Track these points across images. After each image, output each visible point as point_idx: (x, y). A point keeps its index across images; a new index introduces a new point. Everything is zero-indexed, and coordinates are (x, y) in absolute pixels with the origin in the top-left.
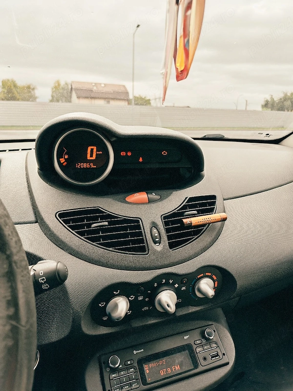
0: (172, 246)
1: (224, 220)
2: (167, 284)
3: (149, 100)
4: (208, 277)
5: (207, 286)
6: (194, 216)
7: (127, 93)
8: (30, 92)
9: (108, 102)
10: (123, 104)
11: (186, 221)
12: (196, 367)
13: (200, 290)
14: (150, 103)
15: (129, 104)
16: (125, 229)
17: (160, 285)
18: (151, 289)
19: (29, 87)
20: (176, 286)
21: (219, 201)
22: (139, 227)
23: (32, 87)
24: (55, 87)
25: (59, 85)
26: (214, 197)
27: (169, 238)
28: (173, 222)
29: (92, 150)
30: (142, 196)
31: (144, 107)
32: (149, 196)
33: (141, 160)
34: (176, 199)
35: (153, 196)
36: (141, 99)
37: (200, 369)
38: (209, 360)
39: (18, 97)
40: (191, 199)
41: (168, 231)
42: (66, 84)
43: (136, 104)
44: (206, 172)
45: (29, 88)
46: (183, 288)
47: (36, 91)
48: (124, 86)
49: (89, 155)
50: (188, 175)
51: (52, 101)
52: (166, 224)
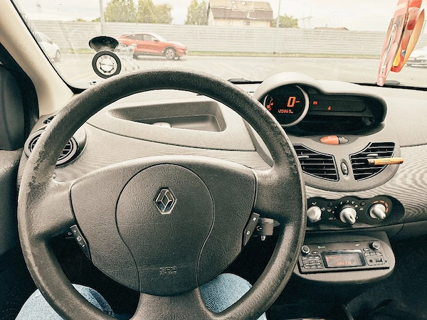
0: (356, 178)
1: (401, 163)
2: (350, 203)
3: (296, 20)
4: (382, 203)
5: (380, 210)
6: (375, 157)
7: (271, 12)
8: (166, 12)
9: (248, 23)
10: (266, 25)
11: (371, 161)
12: (364, 265)
13: (374, 213)
14: (297, 24)
15: (271, 25)
16: (321, 162)
17: (345, 204)
18: (338, 206)
19: (165, 7)
20: (356, 206)
21: (396, 148)
22: (332, 162)
23: (168, 7)
24: (192, 7)
25: (196, 4)
26: (393, 144)
27: (354, 172)
28: (358, 161)
29: (292, 99)
30: (334, 139)
31: (290, 29)
32: (340, 139)
33: (329, 109)
34: (360, 143)
35: (343, 139)
36: (287, 18)
37: (367, 267)
38: (374, 262)
39: (154, 18)
40: (374, 145)
41: (353, 167)
42: (204, 3)
43: (280, 26)
44: (386, 122)
45: (166, 9)
46: (361, 209)
47: (172, 11)
48: (268, 4)
49: (289, 103)
50: (369, 123)
51: (187, 23)
52: (353, 161)
